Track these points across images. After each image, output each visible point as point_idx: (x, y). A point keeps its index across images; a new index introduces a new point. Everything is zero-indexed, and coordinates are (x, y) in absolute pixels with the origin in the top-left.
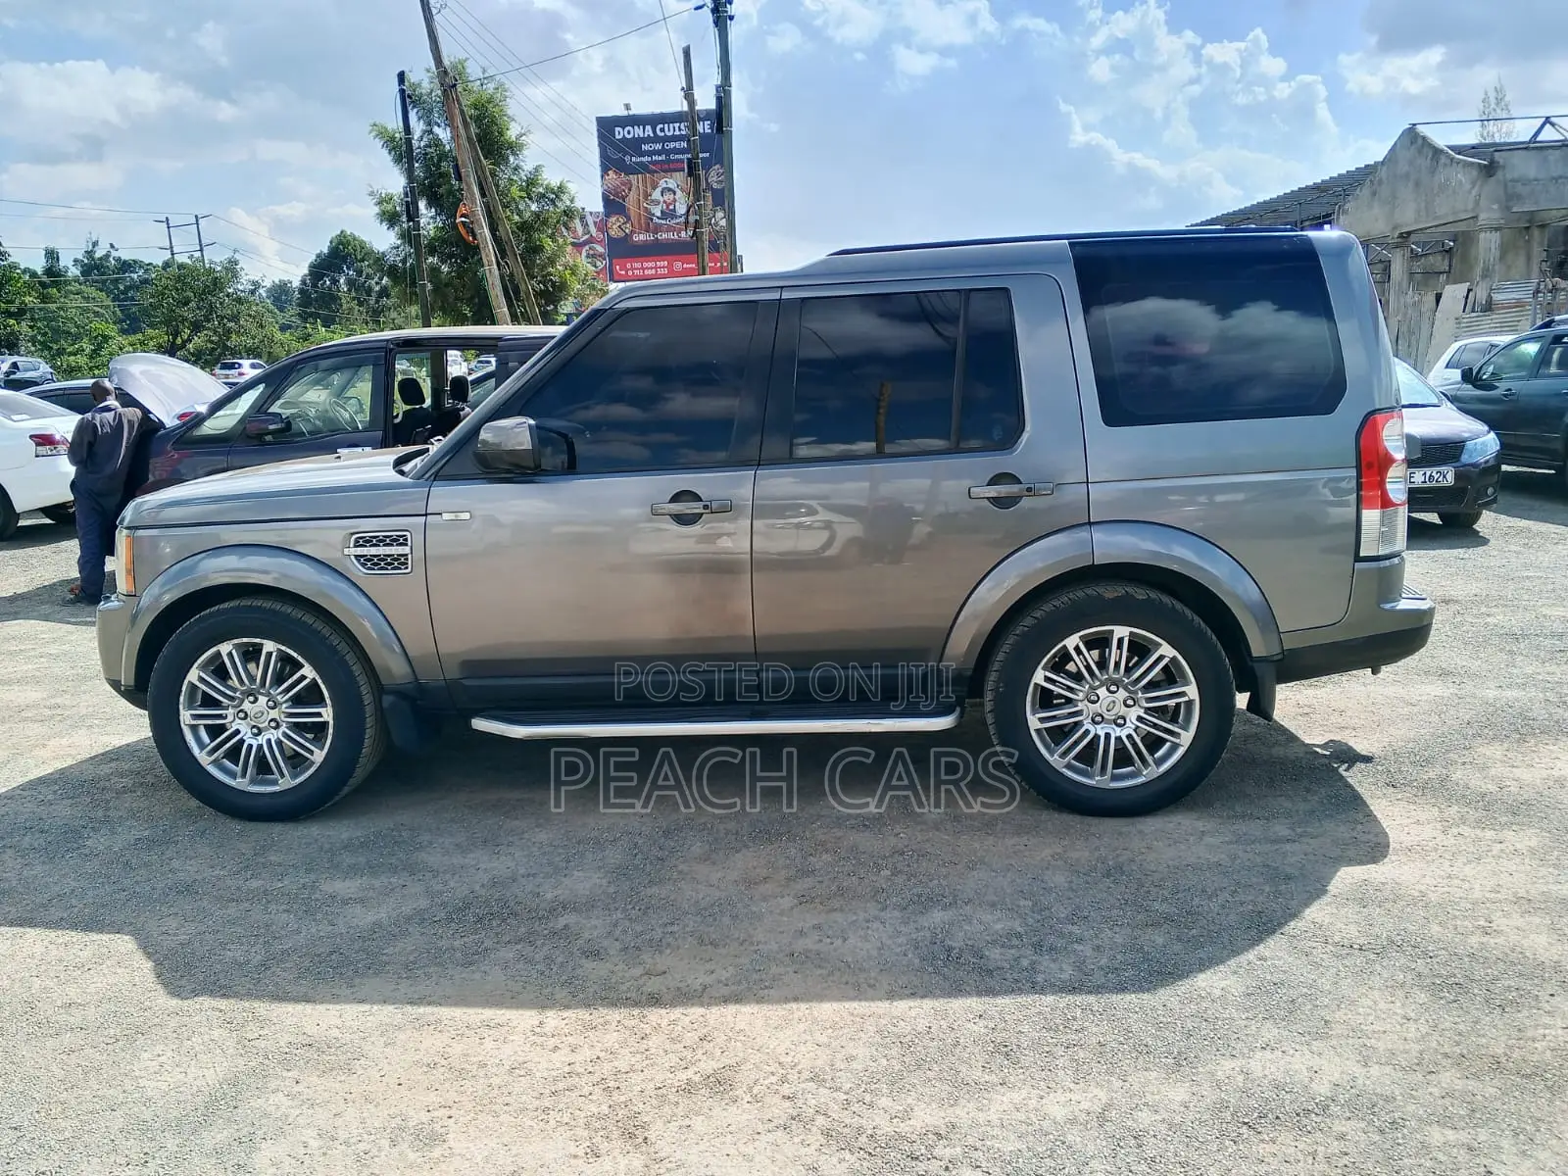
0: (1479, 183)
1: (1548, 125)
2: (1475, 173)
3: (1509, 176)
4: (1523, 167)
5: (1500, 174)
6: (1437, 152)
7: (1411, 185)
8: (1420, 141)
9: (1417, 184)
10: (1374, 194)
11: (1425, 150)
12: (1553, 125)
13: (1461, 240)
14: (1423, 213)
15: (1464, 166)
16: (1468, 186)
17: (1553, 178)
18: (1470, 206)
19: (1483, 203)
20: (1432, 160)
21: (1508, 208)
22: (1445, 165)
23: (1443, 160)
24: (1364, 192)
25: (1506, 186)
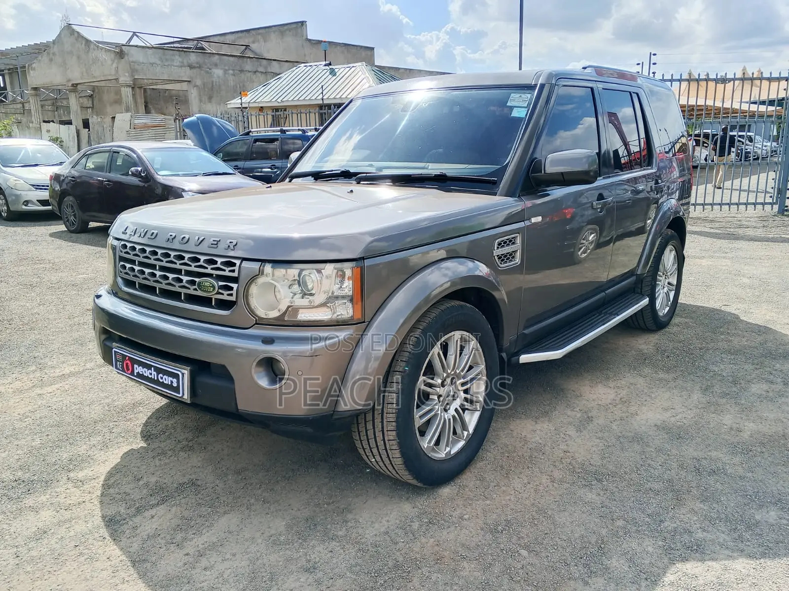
0: (116, 61)
1: (135, 37)
2: (113, 56)
3: (131, 59)
4: (137, 56)
5: (126, 57)
6: (88, 42)
7: (75, 58)
8: (76, 35)
9: (79, 57)
10: (51, 60)
11: (80, 39)
12: (137, 36)
13: (97, 91)
14: (85, 74)
15: (105, 51)
16: (110, 62)
17: (151, 63)
18: (113, 72)
19: (120, 72)
20: (85, 45)
21: (133, 76)
22: (94, 49)
23: (92, 46)
24: (44, 58)
25: (130, 65)
